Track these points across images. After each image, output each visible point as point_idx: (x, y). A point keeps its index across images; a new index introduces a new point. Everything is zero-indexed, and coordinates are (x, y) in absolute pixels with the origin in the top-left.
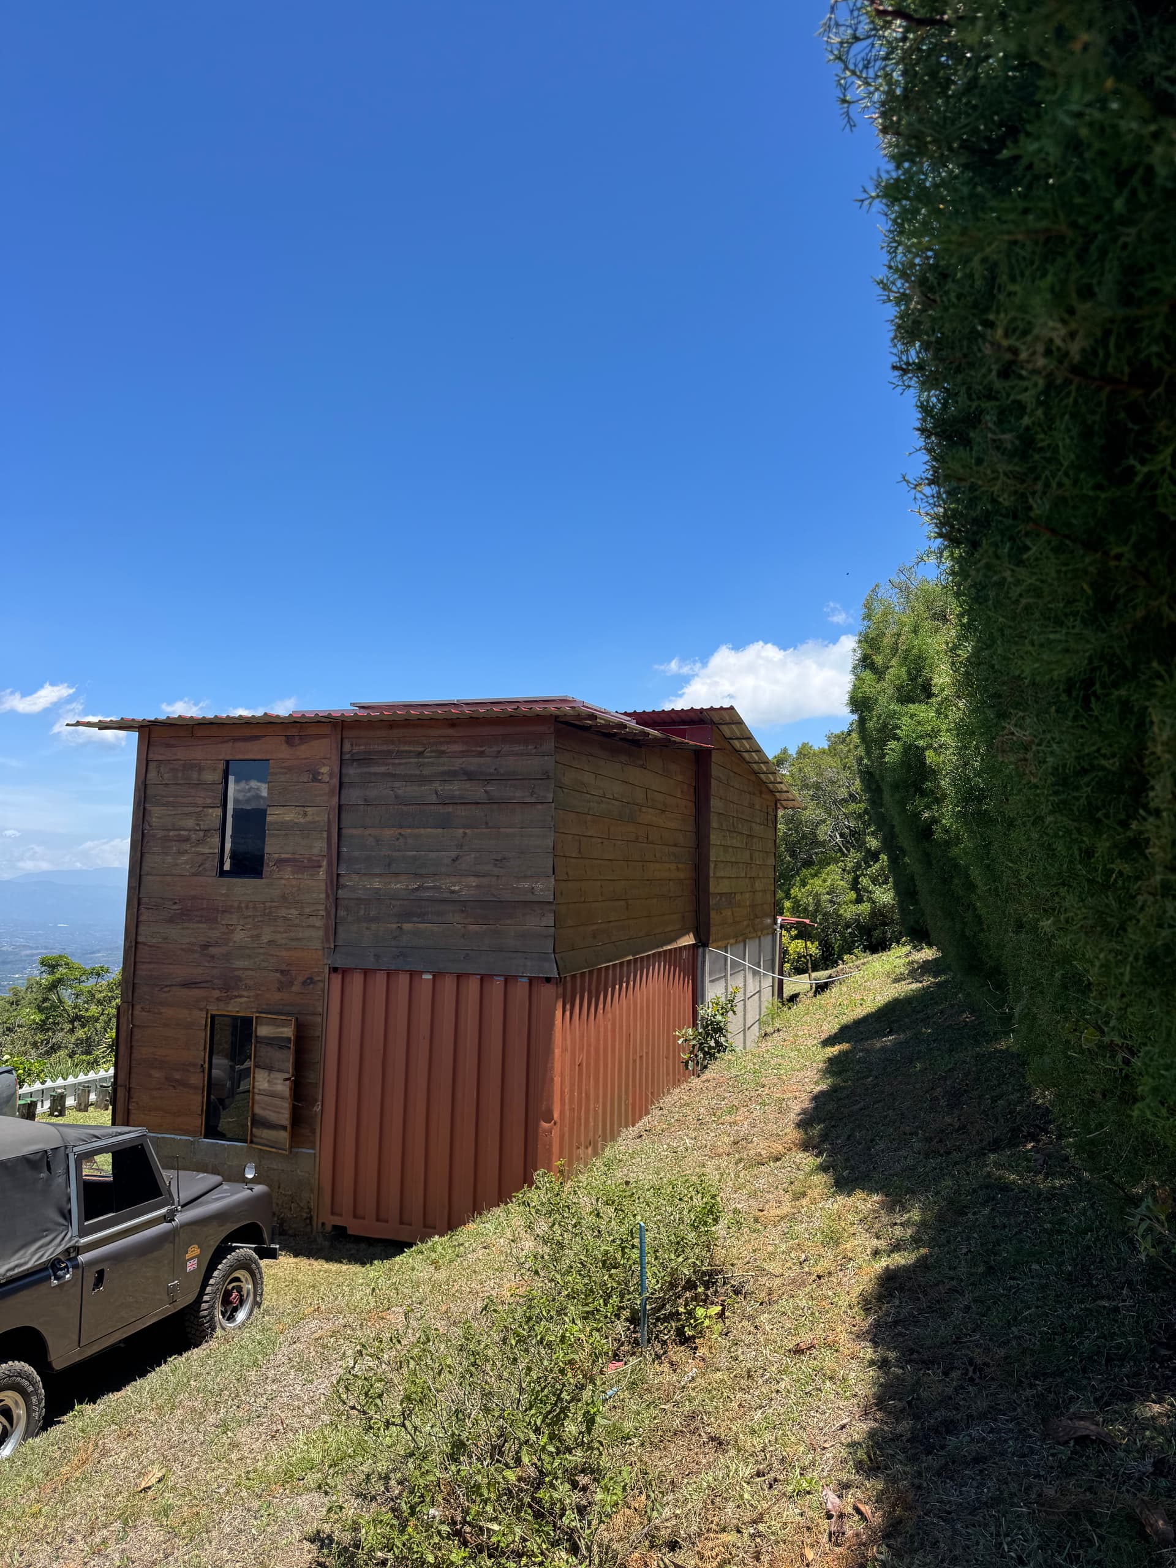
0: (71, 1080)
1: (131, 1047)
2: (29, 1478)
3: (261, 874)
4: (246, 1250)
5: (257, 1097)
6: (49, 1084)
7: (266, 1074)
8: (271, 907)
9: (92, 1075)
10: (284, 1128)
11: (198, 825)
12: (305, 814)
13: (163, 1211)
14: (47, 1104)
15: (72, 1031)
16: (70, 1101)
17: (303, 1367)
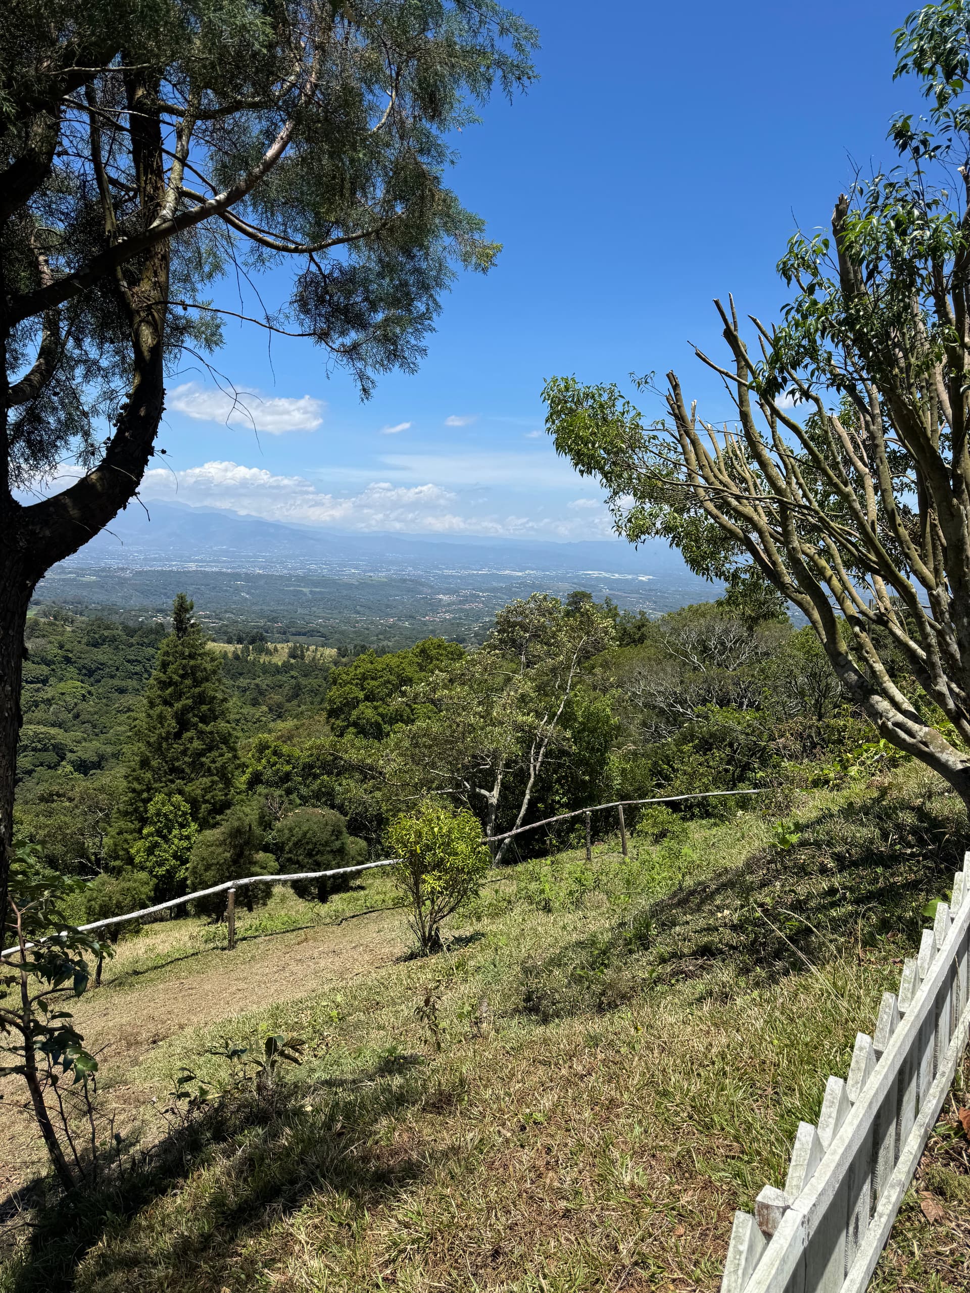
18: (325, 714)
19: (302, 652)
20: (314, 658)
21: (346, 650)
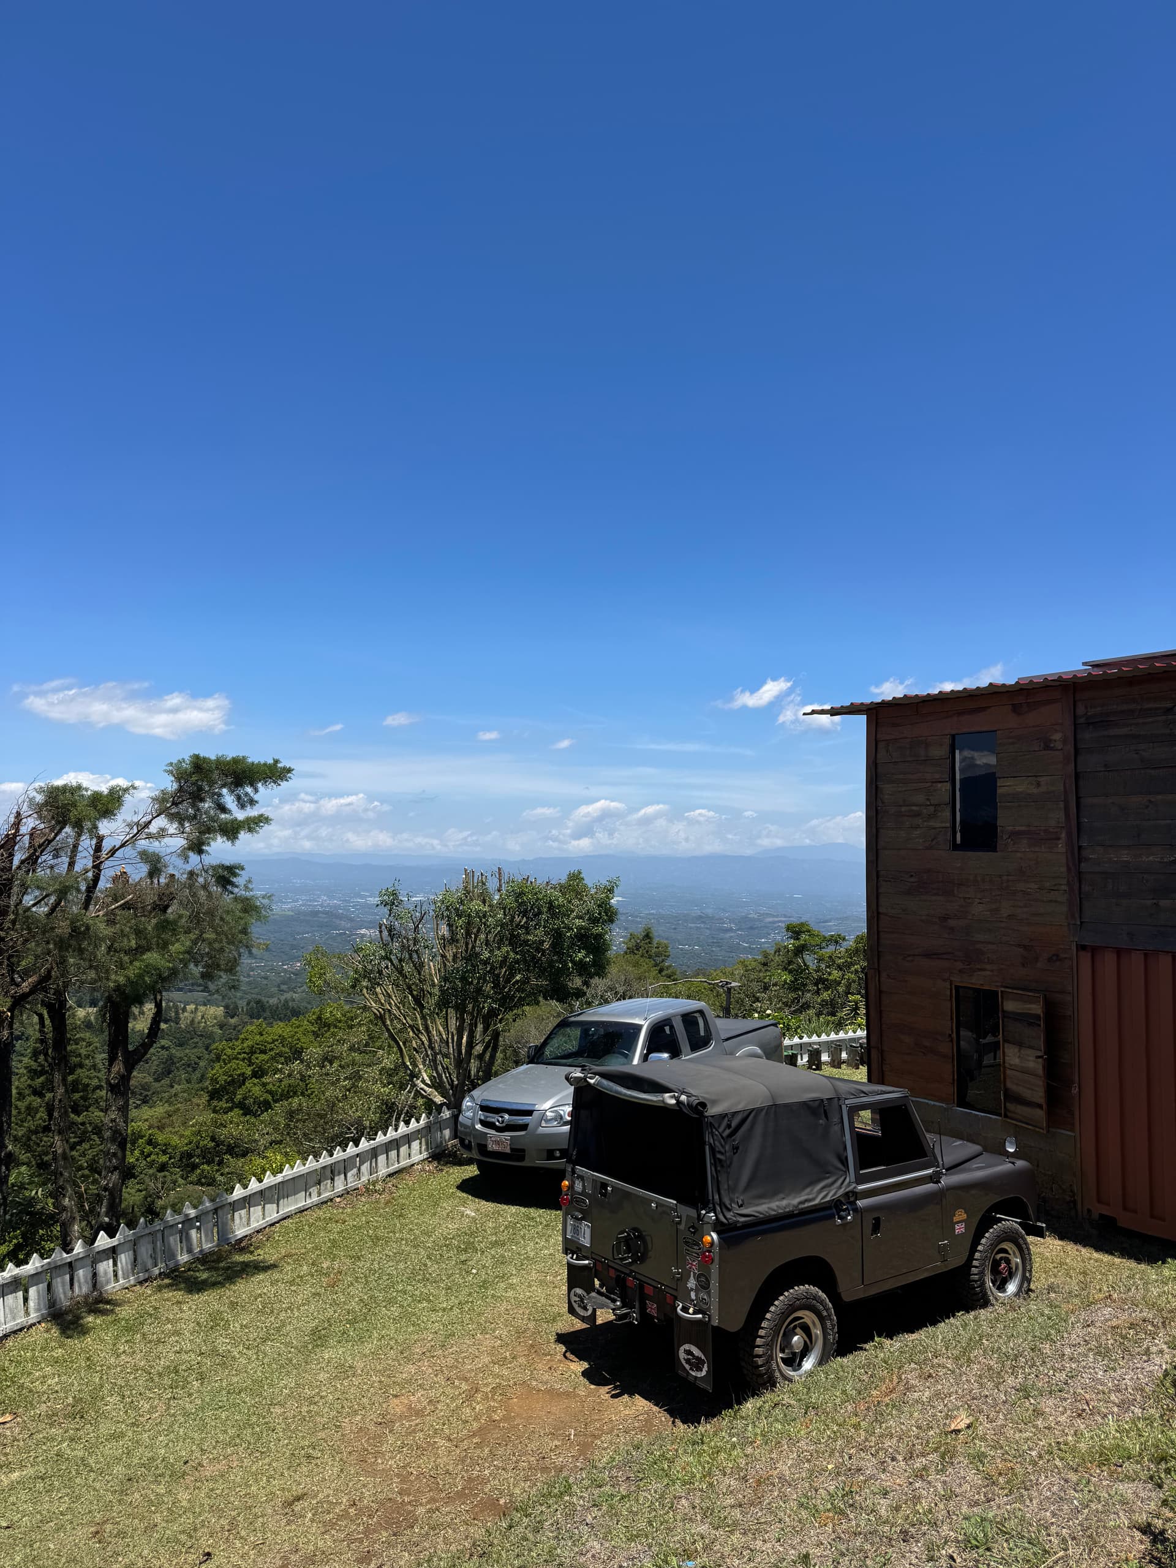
0: (824, 1037)
1: (881, 1012)
2: (844, 1392)
3: (996, 847)
4: (1011, 1223)
5: (1008, 1072)
6: (806, 1039)
7: (1016, 1050)
8: (1008, 881)
9: (842, 1035)
10: (1040, 1106)
11: (928, 799)
12: (1038, 785)
13: (930, 1171)
14: (806, 1058)
15: (818, 992)
16: (825, 1057)
17: (1102, 1352)
18: (206, 1097)
19: (177, 1013)
20: (192, 1021)
21: (237, 1007)
